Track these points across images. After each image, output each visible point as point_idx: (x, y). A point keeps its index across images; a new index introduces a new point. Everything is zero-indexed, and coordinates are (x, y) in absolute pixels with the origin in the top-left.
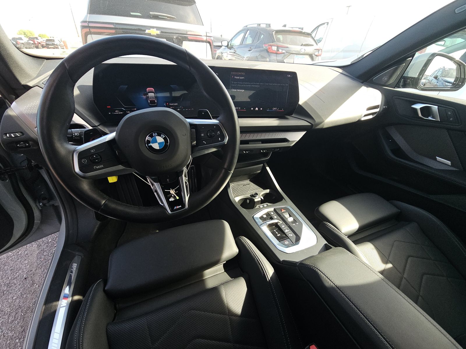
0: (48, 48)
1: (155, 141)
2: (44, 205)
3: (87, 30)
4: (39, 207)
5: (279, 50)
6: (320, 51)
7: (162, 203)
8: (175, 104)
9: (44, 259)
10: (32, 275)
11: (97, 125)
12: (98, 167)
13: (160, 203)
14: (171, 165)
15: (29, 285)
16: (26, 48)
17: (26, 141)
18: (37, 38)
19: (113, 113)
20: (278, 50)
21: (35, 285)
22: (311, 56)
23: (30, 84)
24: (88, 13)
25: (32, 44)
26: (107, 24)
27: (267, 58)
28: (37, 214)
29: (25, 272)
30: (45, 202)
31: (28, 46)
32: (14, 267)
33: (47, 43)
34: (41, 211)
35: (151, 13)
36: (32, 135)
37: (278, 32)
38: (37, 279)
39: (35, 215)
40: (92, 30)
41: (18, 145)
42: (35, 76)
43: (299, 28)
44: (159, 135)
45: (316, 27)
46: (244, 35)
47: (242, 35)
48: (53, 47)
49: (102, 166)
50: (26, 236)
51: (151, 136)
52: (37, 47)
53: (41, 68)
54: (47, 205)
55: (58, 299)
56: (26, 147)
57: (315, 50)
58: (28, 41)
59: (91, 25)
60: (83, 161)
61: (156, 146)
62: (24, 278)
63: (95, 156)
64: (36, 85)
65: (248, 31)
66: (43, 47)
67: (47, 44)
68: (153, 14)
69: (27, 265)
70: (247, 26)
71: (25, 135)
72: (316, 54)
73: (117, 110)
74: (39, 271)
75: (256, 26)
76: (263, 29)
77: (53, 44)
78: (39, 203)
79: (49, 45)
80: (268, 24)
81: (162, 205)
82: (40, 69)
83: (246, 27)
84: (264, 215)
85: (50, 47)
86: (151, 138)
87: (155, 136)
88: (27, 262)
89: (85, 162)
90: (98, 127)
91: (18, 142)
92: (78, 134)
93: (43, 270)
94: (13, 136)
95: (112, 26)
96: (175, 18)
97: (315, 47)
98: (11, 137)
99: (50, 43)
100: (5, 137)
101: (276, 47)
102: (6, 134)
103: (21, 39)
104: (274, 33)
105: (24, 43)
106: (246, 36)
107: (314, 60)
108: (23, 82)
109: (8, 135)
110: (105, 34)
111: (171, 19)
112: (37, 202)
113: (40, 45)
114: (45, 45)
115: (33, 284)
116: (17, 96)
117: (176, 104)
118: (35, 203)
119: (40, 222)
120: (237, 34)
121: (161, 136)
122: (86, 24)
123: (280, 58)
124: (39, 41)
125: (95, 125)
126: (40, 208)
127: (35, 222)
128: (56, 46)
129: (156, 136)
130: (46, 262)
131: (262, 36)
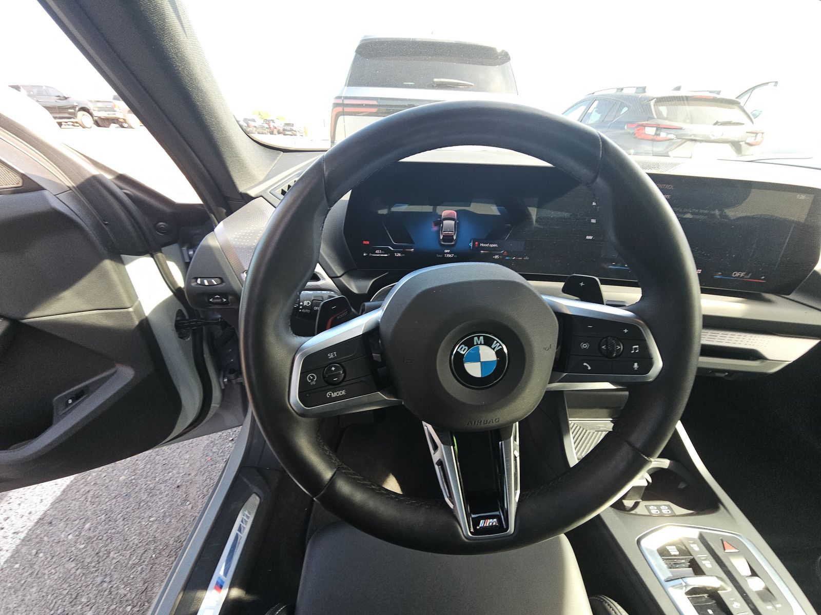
0: (285, 135)
1: (476, 358)
2: (229, 381)
3: (340, 109)
4: (222, 383)
5: (659, 135)
6: (759, 136)
7: (451, 497)
8: (491, 246)
9: (211, 459)
10: (188, 483)
11: (339, 275)
12: (334, 395)
13: (447, 500)
14: (497, 421)
15: (179, 500)
16: (259, 133)
17: (224, 294)
18: (273, 121)
19: (370, 254)
20: (656, 134)
21: (188, 503)
22: (736, 146)
23: (252, 193)
24: (345, 86)
25: (267, 128)
26: (370, 100)
27: (630, 149)
28: (216, 394)
29: (182, 473)
30: (232, 376)
31: (260, 131)
32: (169, 461)
33: (285, 128)
34: (223, 392)
35: (436, 80)
36: (235, 285)
37: (661, 100)
38: (193, 492)
39: (214, 396)
40: (347, 109)
41: (210, 300)
42: (261, 178)
43: (711, 92)
44: (488, 343)
45: (750, 89)
46: (585, 110)
47: (582, 109)
48: (290, 133)
49: (343, 392)
50: (195, 427)
51: (470, 344)
52: (272, 133)
53: (274, 167)
54: (234, 382)
55: (205, 587)
56: (222, 304)
57: (747, 132)
58: (262, 124)
59: (346, 102)
60: (309, 378)
61: (474, 369)
62: (176, 486)
63: (333, 369)
64: (261, 194)
65: (596, 102)
66: (279, 133)
67: (284, 130)
68: (438, 82)
69: (187, 461)
70: (593, 93)
71: (224, 284)
72: (751, 140)
73: (379, 249)
74: (200, 479)
75: (613, 92)
76: (628, 98)
77: (292, 130)
78: (224, 377)
79: (286, 130)
80: (640, 87)
81: (451, 506)
82: (272, 167)
83: (592, 95)
84: (671, 545)
85: (287, 133)
86: (467, 348)
87: (477, 344)
88: (188, 456)
89: (312, 380)
90: (341, 278)
91: (212, 295)
92: (308, 303)
93: (205, 479)
94: (206, 283)
95: (375, 103)
96: (472, 86)
97: (749, 126)
98: (202, 284)
99: (288, 128)
100: (193, 284)
101: (654, 129)
102: (196, 278)
103: (254, 121)
104: (652, 103)
105: (257, 126)
106: (590, 111)
107: (743, 153)
108: (242, 189)
109: (199, 281)
110: (362, 114)
111: (466, 88)
112: (222, 376)
113: (275, 130)
114: (281, 131)
115: (186, 500)
116: (230, 212)
117: (494, 245)
118: (218, 376)
119: (218, 406)
120: (569, 109)
121: (493, 346)
122: (340, 101)
123: (660, 148)
124: (276, 126)
125: (335, 273)
126: (223, 387)
127: (212, 405)
128: (295, 133)
129: (481, 344)
130: (212, 465)
131: (625, 109)
